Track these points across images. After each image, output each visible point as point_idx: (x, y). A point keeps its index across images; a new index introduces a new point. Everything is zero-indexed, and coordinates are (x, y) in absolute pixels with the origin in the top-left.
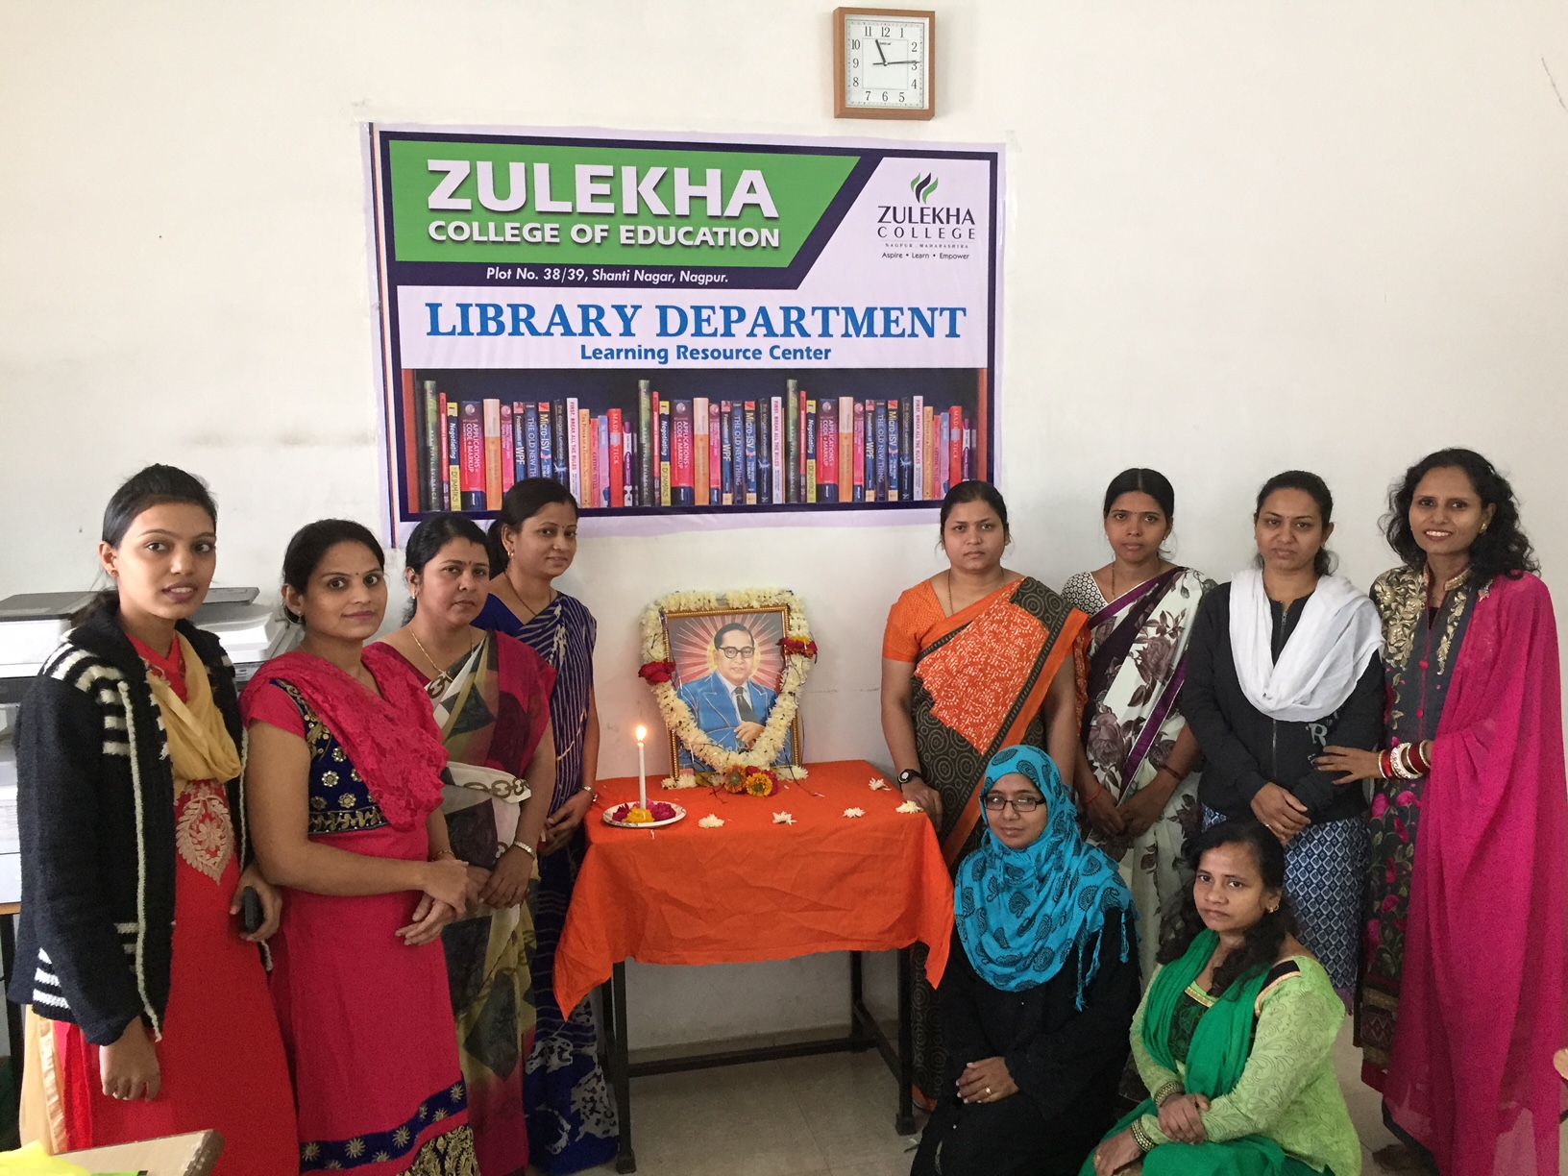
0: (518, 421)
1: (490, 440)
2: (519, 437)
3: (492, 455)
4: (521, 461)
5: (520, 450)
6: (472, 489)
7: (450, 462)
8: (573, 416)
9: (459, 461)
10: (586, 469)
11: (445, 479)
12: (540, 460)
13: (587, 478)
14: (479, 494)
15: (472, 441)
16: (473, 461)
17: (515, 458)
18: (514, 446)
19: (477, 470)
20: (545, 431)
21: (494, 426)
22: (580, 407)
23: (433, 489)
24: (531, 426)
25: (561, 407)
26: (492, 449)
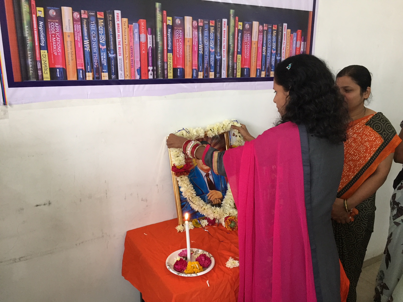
0: (85, 23)
1: (67, 35)
2: (86, 34)
3: (69, 45)
4: (87, 49)
5: (86, 42)
6: (57, 66)
7: (41, 48)
8: (118, 22)
9: (47, 47)
10: (127, 56)
11: (38, 59)
12: (99, 49)
13: (127, 61)
14: (62, 70)
15: (55, 35)
16: (56, 48)
17: (84, 47)
18: (83, 39)
19: (59, 54)
20: (102, 30)
21: (69, 25)
22: (122, 17)
23: (30, 66)
24: (93, 27)
25: (111, 16)
26: (69, 41)
